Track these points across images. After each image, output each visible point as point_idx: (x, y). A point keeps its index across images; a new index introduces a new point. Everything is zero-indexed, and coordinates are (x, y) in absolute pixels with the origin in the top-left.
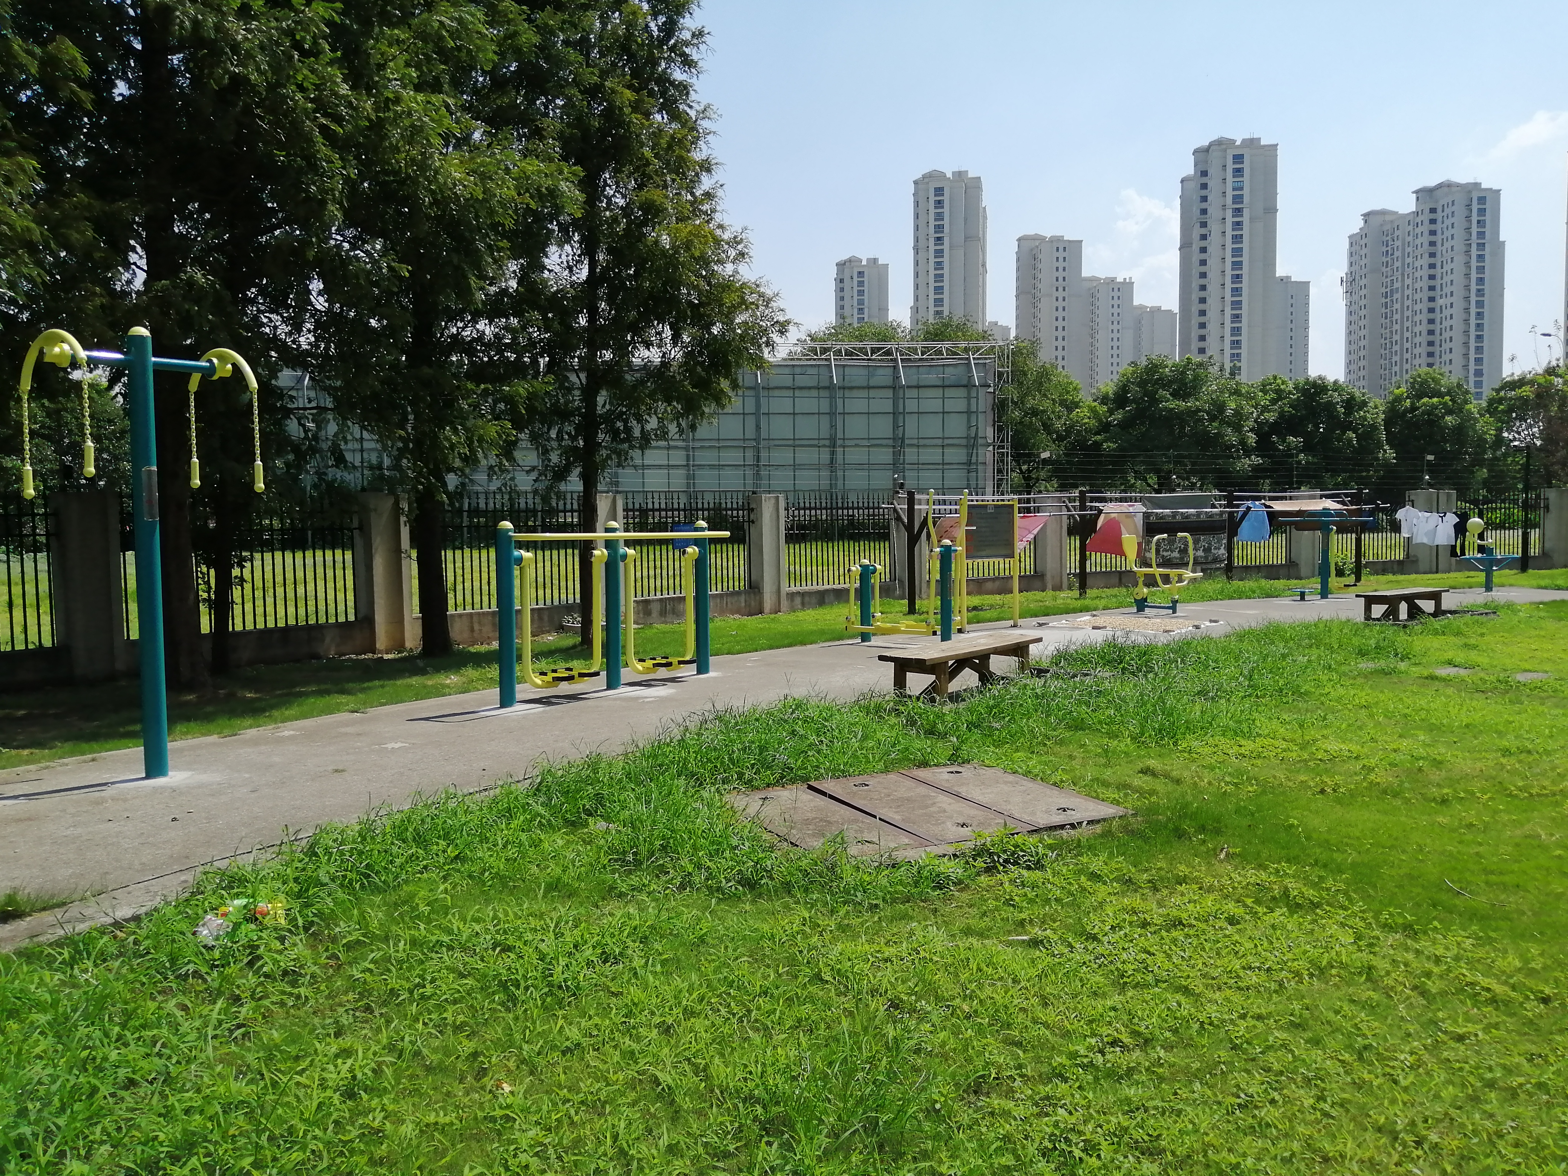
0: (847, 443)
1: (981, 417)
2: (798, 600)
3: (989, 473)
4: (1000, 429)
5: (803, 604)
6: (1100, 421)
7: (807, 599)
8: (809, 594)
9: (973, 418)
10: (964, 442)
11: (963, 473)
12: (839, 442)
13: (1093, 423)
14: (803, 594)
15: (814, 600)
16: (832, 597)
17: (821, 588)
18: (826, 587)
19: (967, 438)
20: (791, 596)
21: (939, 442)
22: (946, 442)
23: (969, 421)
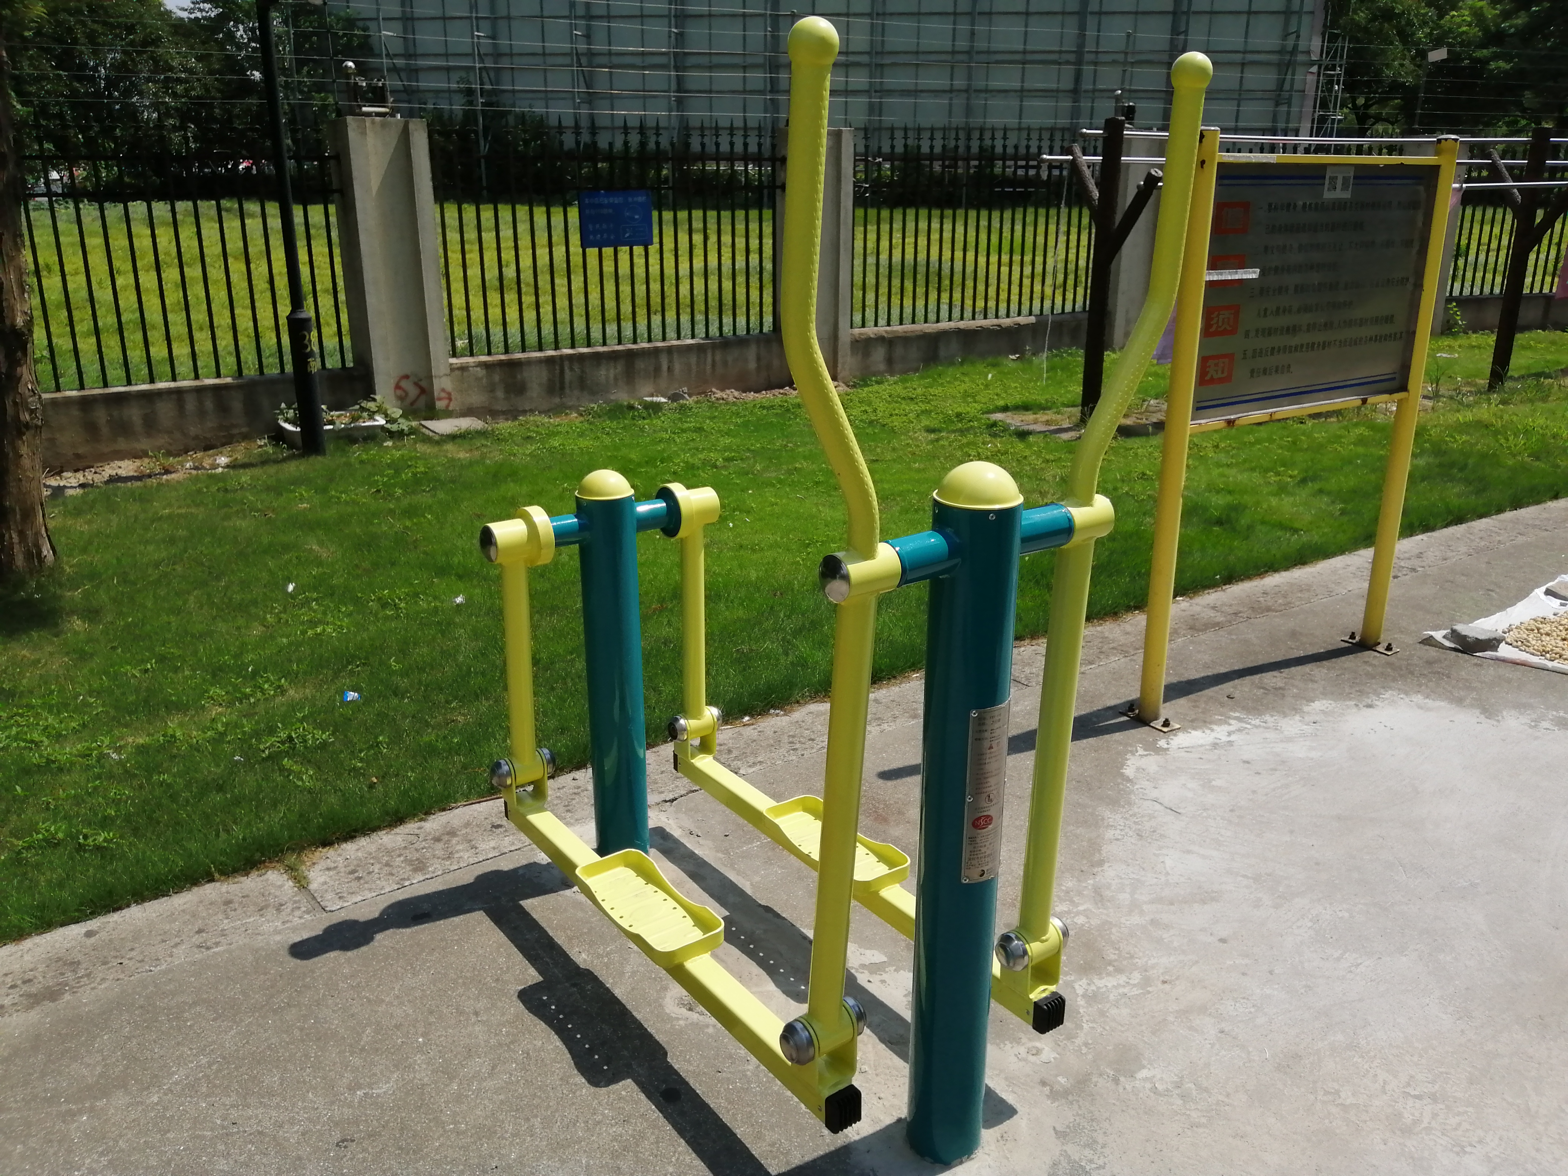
0: (1103, 58)
1: (1306, 20)
2: (879, 354)
3: (1308, 108)
4: (1333, 38)
5: (890, 361)
6: (1485, 30)
7: (899, 351)
8: (906, 340)
9: (1294, 20)
10: (1274, 58)
11: (1269, 107)
12: (1088, 57)
13: (1475, 32)
14: (889, 342)
15: (914, 353)
16: (954, 345)
17: (931, 327)
18: (944, 325)
19: (1281, 52)
20: (863, 346)
21: (1238, 57)
22: (1250, 57)
23: (1287, 24)
